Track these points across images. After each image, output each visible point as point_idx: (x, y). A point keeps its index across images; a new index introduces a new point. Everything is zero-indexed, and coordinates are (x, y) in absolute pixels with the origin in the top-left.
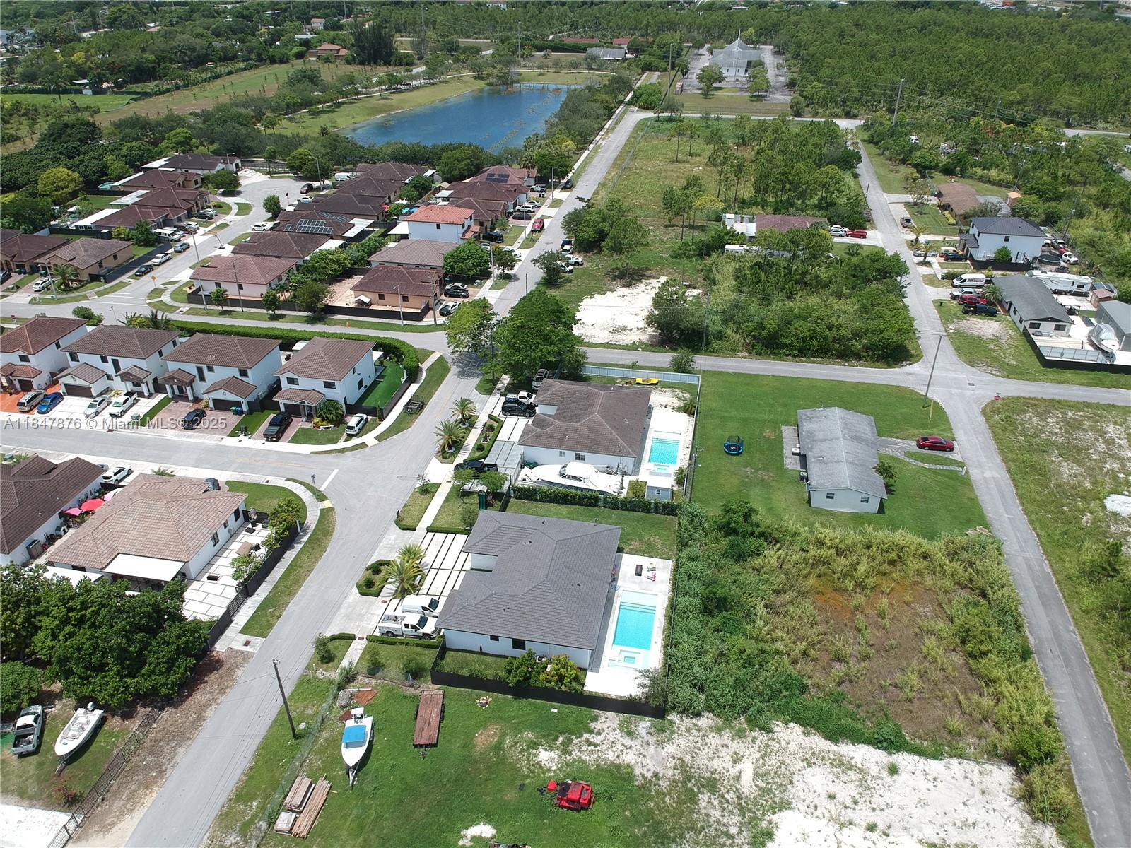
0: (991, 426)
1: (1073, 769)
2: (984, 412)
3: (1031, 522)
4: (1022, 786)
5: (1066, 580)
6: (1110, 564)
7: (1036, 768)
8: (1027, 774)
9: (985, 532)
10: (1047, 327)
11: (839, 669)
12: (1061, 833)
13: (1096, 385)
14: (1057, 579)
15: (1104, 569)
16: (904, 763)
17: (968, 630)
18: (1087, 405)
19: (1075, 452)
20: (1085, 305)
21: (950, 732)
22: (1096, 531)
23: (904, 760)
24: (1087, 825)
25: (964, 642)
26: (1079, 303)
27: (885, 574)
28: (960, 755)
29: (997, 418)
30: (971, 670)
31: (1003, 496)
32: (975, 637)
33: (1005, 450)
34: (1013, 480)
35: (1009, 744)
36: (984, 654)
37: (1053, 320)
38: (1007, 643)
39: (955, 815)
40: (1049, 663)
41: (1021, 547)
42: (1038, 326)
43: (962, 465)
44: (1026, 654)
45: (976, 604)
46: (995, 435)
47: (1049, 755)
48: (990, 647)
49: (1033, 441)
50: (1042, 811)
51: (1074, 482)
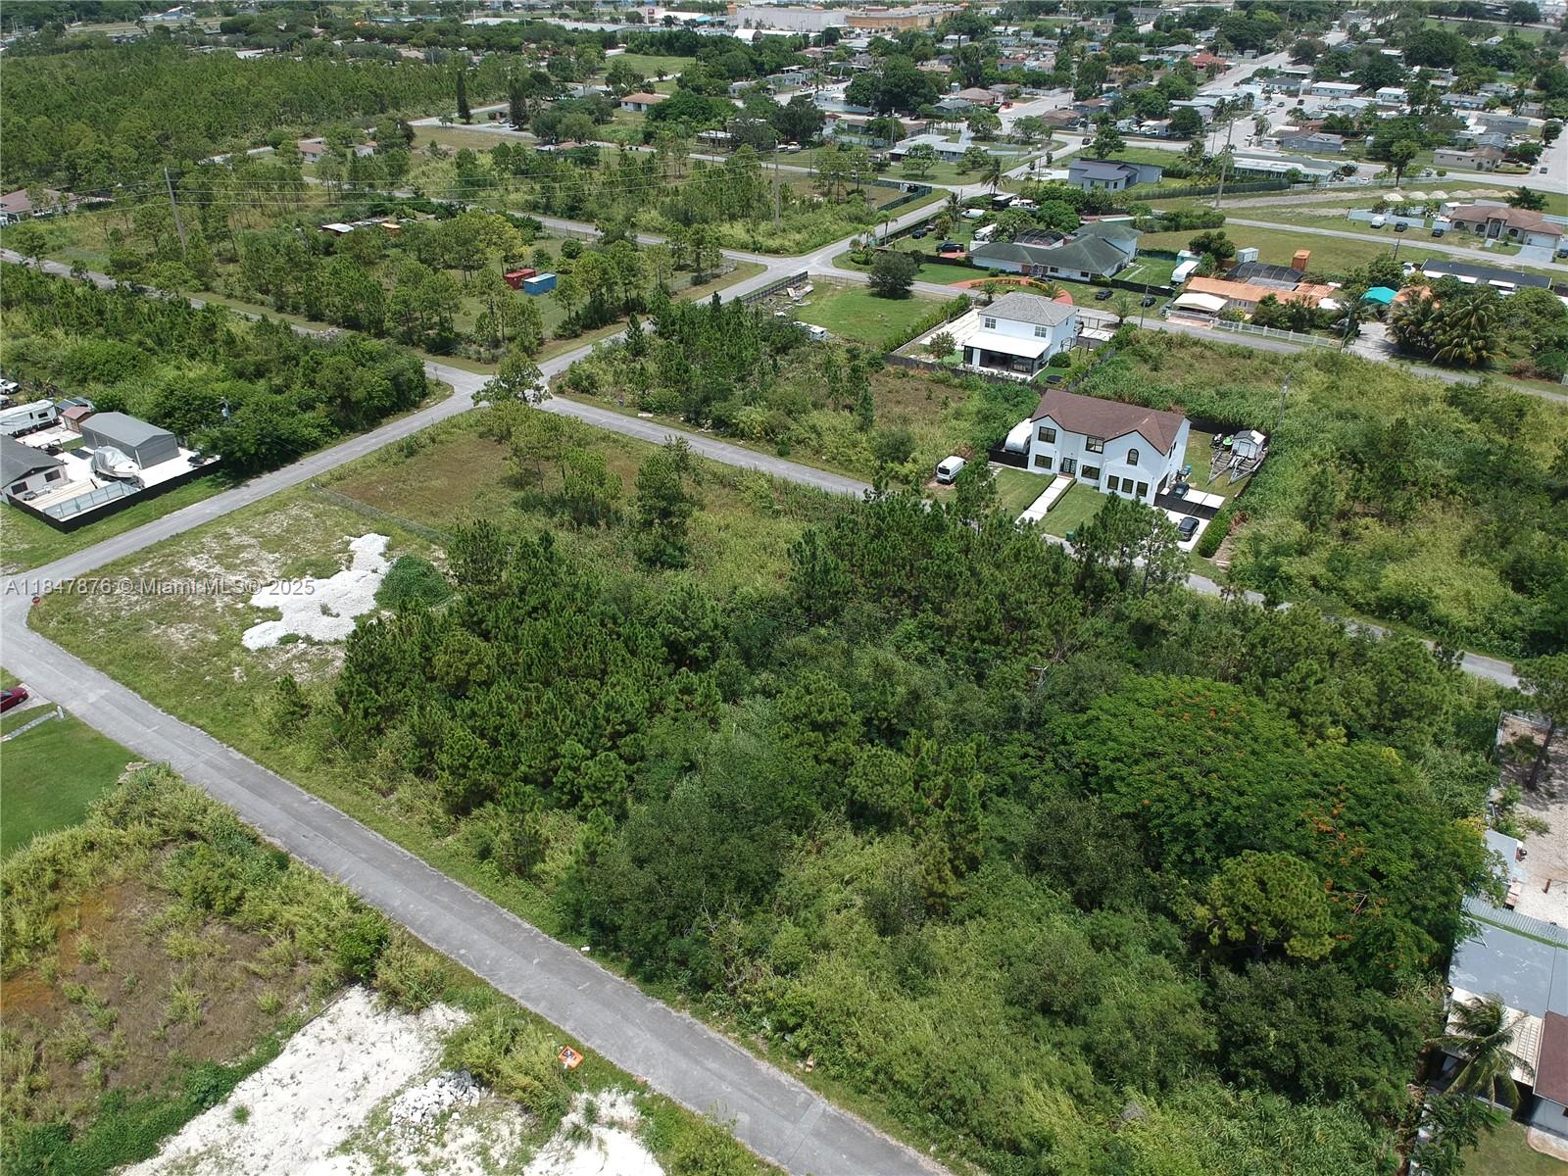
0: (54, 638)
1: (413, 932)
2: (31, 626)
3: (183, 718)
4: (380, 993)
5: (264, 753)
6: (295, 704)
7: (380, 963)
8: (375, 976)
9: (140, 765)
10: (35, 482)
11: (90, 1068)
12: (449, 1001)
13: (143, 522)
14: (255, 759)
15: (293, 713)
16: (248, 1095)
17: (204, 889)
18: (148, 550)
19: (173, 611)
20: (64, 435)
21: (269, 1013)
22: (258, 680)
23: (245, 1093)
24: (466, 969)
25: (208, 906)
26: (55, 437)
27: (56, 907)
28: (298, 1026)
29: (53, 624)
30: (240, 929)
31: (128, 711)
32: (217, 889)
33: (89, 656)
34: (127, 684)
35: (336, 966)
36: (239, 899)
37: (38, 470)
38: (255, 868)
39: (342, 1091)
40: (312, 850)
41: (192, 753)
42: (23, 487)
43: (52, 707)
44: (283, 862)
45: (191, 853)
46: (66, 646)
47: (381, 940)
48: (241, 886)
49: (118, 625)
50: (416, 998)
51: (196, 644)
